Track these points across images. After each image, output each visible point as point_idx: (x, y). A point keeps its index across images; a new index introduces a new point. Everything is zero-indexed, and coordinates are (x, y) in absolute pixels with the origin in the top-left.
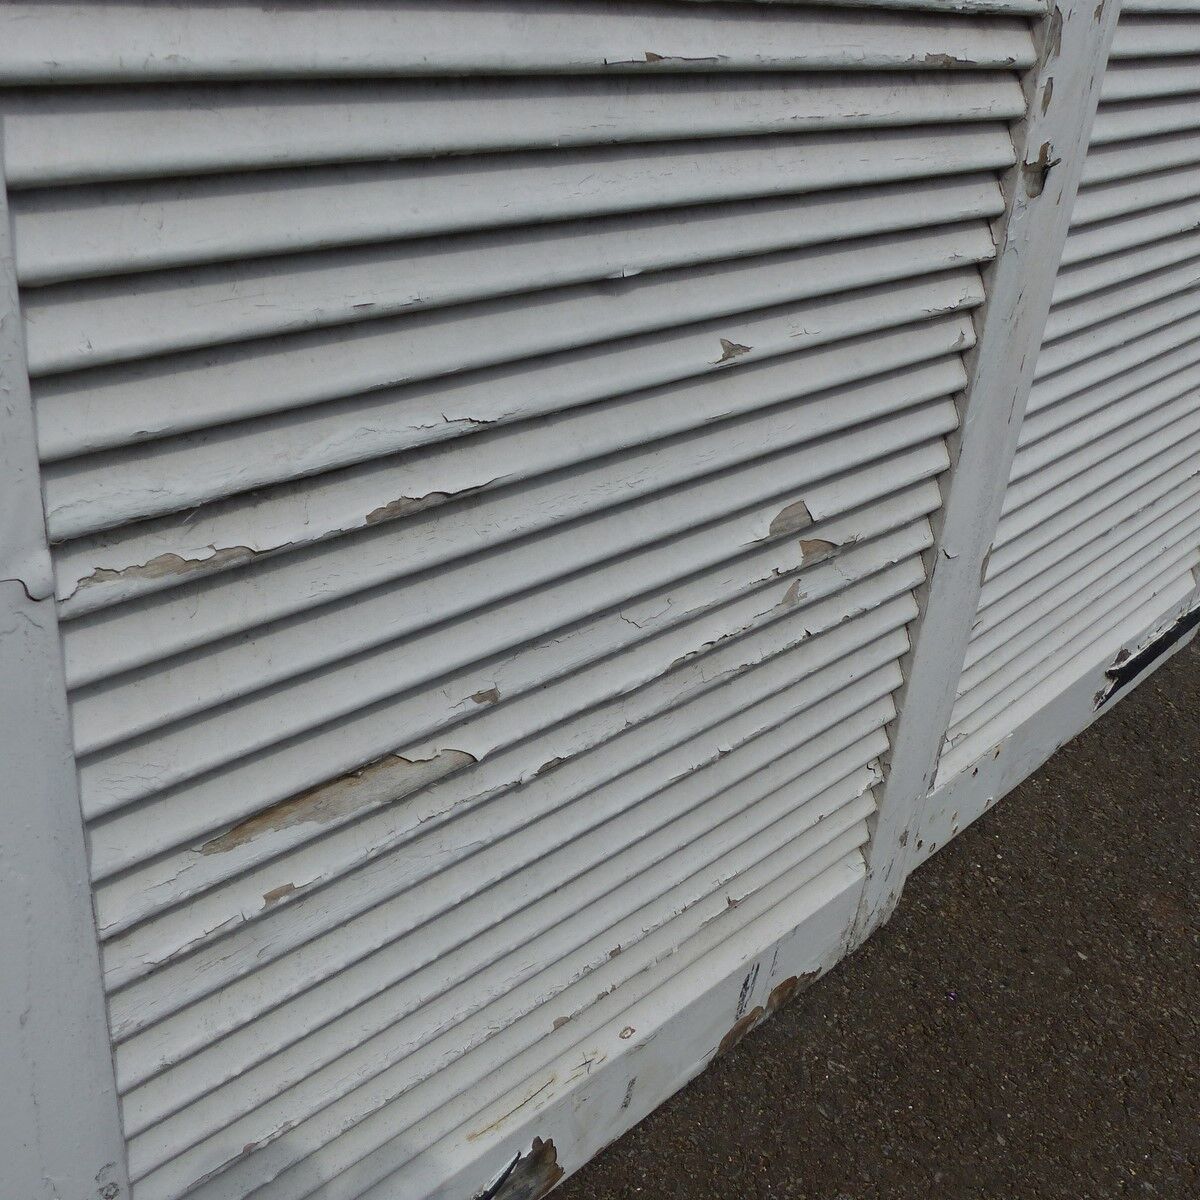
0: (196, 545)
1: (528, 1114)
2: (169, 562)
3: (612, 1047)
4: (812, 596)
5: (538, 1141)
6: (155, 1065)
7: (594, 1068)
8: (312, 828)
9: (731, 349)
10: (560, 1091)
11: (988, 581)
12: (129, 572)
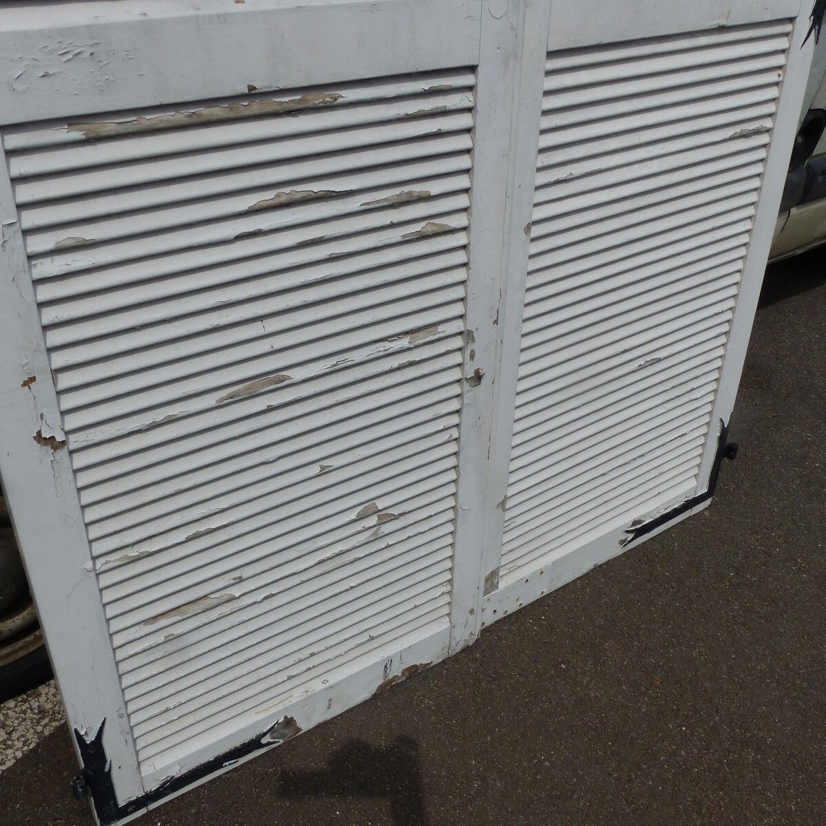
0: (133, 552)
1: (281, 707)
2: (126, 557)
3: (318, 686)
4: (387, 532)
5: (286, 717)
6: (133, 682)
7: (309, 693)
8: (178, 618)
9: (323, 468)
10: (294, 700)
11: (508, 509)
12: (115, 561)
